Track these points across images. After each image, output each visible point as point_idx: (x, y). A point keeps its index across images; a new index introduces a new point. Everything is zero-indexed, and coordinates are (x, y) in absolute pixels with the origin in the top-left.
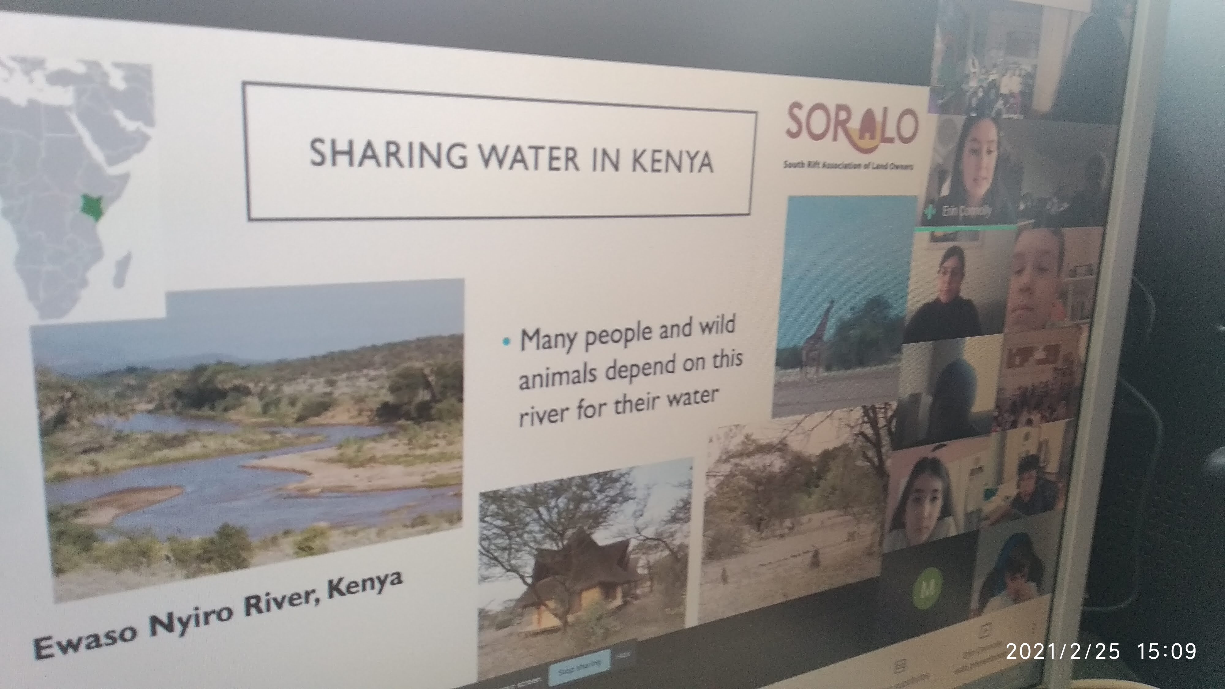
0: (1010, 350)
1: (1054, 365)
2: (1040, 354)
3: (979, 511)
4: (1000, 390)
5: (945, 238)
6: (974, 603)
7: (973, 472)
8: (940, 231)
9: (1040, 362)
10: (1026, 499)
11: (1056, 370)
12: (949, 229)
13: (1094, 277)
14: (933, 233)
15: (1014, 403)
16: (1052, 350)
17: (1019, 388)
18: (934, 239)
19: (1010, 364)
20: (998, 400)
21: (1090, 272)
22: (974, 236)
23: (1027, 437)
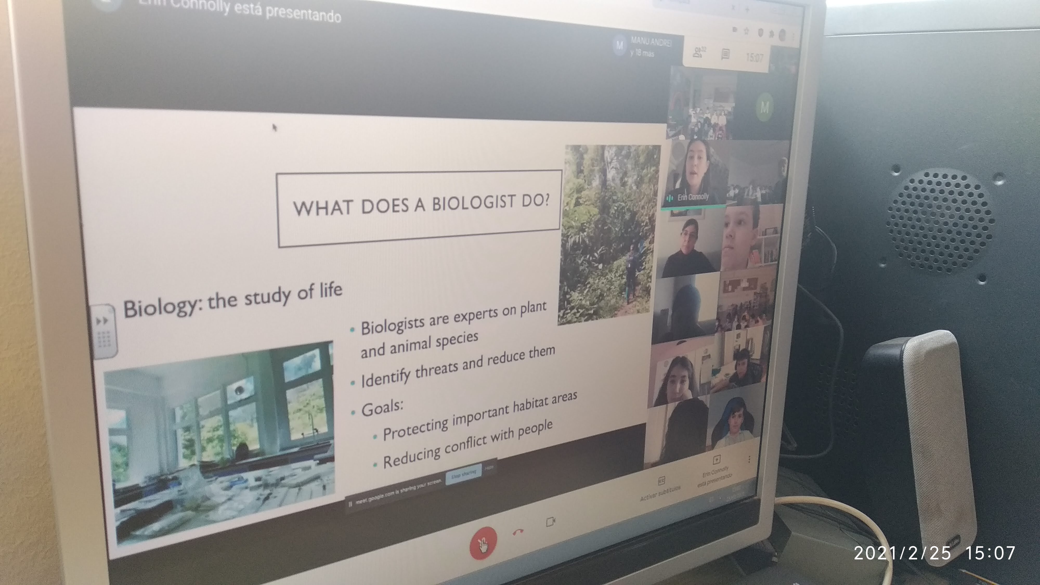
0: (725, 282)
1: (755, 291)
2: (745, 284)
3: (709, 383)
4: (719, 307)
5: (680, 214)
6: (709, 442)
7: (704, 358)
8: (676, 210)
9: (745, 289)
10: (740, 376)
11: (755, 293)
12: (682, 209)
13: (779, 235)
14: (672, 211)
15: (729, 314)
16: (753, 282)
17: (733, 305)
18: (673, 214)
19: (725, 291)
20: (718, 313)
21: (776, 232)
22: (699, 212)
23: (738, 336)
